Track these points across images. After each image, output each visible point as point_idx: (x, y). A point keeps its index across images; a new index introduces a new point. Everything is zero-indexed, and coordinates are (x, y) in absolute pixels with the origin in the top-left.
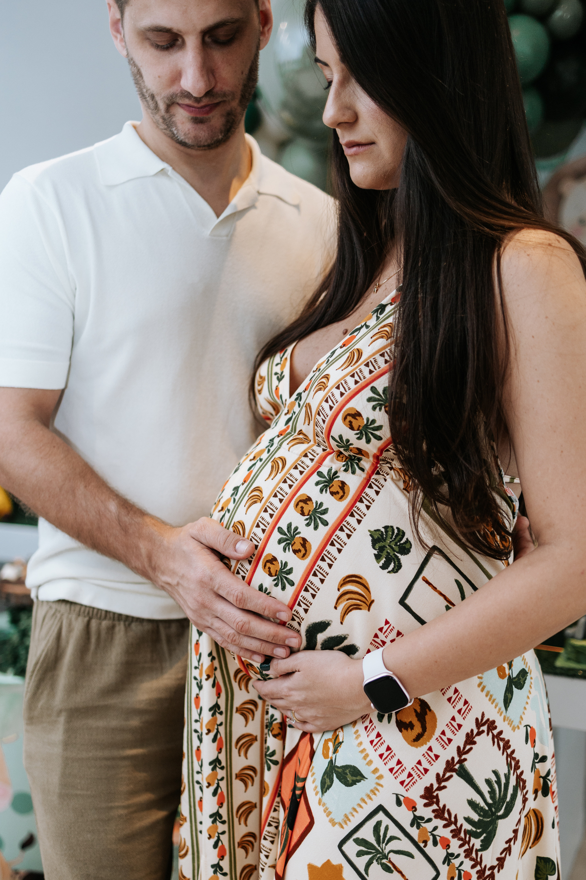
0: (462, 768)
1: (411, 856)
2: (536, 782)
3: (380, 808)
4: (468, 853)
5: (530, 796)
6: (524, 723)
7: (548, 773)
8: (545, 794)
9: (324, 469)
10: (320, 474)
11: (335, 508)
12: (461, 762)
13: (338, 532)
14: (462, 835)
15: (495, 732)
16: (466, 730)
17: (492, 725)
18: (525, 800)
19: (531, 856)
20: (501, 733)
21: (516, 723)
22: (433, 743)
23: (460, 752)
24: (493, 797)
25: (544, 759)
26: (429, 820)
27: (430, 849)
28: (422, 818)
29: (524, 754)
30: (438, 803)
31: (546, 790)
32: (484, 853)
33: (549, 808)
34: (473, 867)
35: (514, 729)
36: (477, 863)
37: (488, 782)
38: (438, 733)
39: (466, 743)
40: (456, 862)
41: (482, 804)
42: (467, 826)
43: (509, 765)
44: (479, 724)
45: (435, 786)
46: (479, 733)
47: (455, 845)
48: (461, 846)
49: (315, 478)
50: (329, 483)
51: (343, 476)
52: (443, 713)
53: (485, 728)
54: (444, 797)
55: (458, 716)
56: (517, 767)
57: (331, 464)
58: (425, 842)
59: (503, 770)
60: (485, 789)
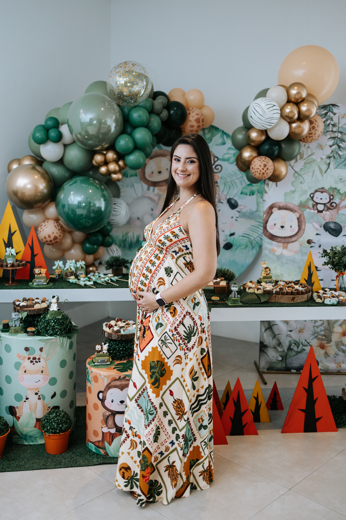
0: (183, 323)
1: (171, 344)
2: (201, 329)
3: (166, 332)
4: (184, 344)
5: (200, 333)
6: (198, 315)
7: (204, 328)
8: (203, 333)
9: (155, 253)
10: (155, 255)
11: (157, 262)
12: (183, 321)
13: (158, 268)
14: (183, 339)
15: (191, 315)
16: (184, 314)
17: (190, 313)
18: (198, 333)
19: (200, 347)
20: (192, 316)
21: (196, 314)
22: (177, 317)
23: (182, 319)
24: (190, 331)
25: (203, 324)
26: (175, 335)
27: (175, 342)
28: (174, 334)
29: (198, 322)
30: (177, 331)
31: (203, 331)
32: (188, 344)
33: (204, 336)
34: (186, 347)
35: (195, 315)
36: (186, 346)
37: (188, 327)
38: (178, 314)
39: (184, 317)
40: (182, 346)
41: (187, 332)
42: (183, 337)
43: (194, 324)
44: (187, 313)
45: (177, 327)
46: (187, 315)
47: (181, 341)
48: (182, 342)
49: (154, 255)
50: (157, 257)
51: (159, 255)
52: (179, 309)
53: (188, 314)
54: (179, 329)
55: (182, 311)
56: (197, 325)
57: (157, 252)
58: (174, 340)
59: (192, 325)
60: (188, 329)
